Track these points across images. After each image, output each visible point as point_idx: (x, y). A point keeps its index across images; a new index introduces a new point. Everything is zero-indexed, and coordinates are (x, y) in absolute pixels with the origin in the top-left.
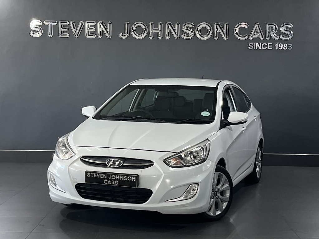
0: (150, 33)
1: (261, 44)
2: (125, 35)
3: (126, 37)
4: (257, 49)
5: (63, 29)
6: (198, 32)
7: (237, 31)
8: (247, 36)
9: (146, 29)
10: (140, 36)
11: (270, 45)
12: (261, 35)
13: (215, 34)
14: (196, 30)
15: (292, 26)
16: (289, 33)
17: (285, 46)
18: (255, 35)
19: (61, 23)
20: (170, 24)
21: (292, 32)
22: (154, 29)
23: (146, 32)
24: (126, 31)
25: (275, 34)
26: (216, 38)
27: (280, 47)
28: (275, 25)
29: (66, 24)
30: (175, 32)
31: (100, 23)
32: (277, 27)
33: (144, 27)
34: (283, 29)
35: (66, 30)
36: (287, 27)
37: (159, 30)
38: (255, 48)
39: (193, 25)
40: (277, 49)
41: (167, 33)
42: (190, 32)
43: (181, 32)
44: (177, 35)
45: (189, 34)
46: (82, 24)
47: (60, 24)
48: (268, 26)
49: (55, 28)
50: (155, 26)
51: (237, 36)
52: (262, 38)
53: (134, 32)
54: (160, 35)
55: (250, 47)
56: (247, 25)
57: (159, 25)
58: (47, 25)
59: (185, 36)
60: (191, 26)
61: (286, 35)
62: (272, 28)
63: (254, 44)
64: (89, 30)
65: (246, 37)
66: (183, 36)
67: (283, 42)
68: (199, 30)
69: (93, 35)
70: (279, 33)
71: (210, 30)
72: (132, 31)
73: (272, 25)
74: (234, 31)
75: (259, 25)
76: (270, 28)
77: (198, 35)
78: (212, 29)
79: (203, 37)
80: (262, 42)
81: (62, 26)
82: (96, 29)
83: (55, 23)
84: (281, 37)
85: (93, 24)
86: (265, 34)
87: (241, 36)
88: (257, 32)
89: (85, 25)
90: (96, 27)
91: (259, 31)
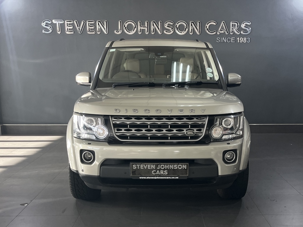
0: (139, 30)
1: (226, 38)
2: (119, 32)
3: (120, 33)
4: (223, 42)
5: (69, 27)
6: (177, 29)
7: (207, 28)
8: (215, 31)
9: (135, 26)
10: (131, 32)
11: (233, 39)
12: (226, 31)
13: (191, 30)
14: (175, 27)
15: (250, 23)
16: (247, 29)
17: (244, 40)
18: (221, 31)
19: (67, 21)
20: (154, 22)
21: (250, 28)
22: (142, 26)
23: (135, 29)
24: (120, 28)
25: (237, 30)
26: (191, 34)
27: (241, 40)
28: (237, 23)
29: (71, 22)
30: (158, 28)
31: (98, 22)
32: (239, 25)
33: (134, 25)
34: (243, 26)
35: (71, 28)
36: (246, 25)
37: (146, 27)
38: (221, 42)
39: (172, 23)
40: (238, 42)
41: (152, 30)
42: (171, 29)
43: (163, 28)
44: (160, 31)
45: (169, 30)
46: (84, 22)
47: (66, 23)
48: (231, 23)
49: (62, 26)
50: (142, 24)
51: (207, 31)
52: (227, 34)
53: (126, 29)
54: (147, 31)
55: (218, 40)
56: (215, 23)
57: (146, 23)
58: (56, 24)
59: (166, 32)
60: (172, 24)
61: (245, 31)
62: (235, 25)
63: (220, 38)
64: (90, 28)
65: (215, 33)
66: (165, 32)
67: (243, 36)
68: (177, 27)
69: (93, 32)
70: (240, 29)
71: (186, 27)
72: (125, 28)
73: (235, 22)
74: (205, 28)
75: (225, 23)
76: (233, 25)
77: (177, 31)
78: (188, 26)
79: (181, 33)
80: (227, 36)
81: (68, 24)
82: (95, 27)
83: (62, 22)
84: (242, 32)
85: (93, 22)
86: (229, 30)
87: (211, 32)
88: (223, 29)
89: (86, 24)
90: (95, 25)
91: (225, 28)
